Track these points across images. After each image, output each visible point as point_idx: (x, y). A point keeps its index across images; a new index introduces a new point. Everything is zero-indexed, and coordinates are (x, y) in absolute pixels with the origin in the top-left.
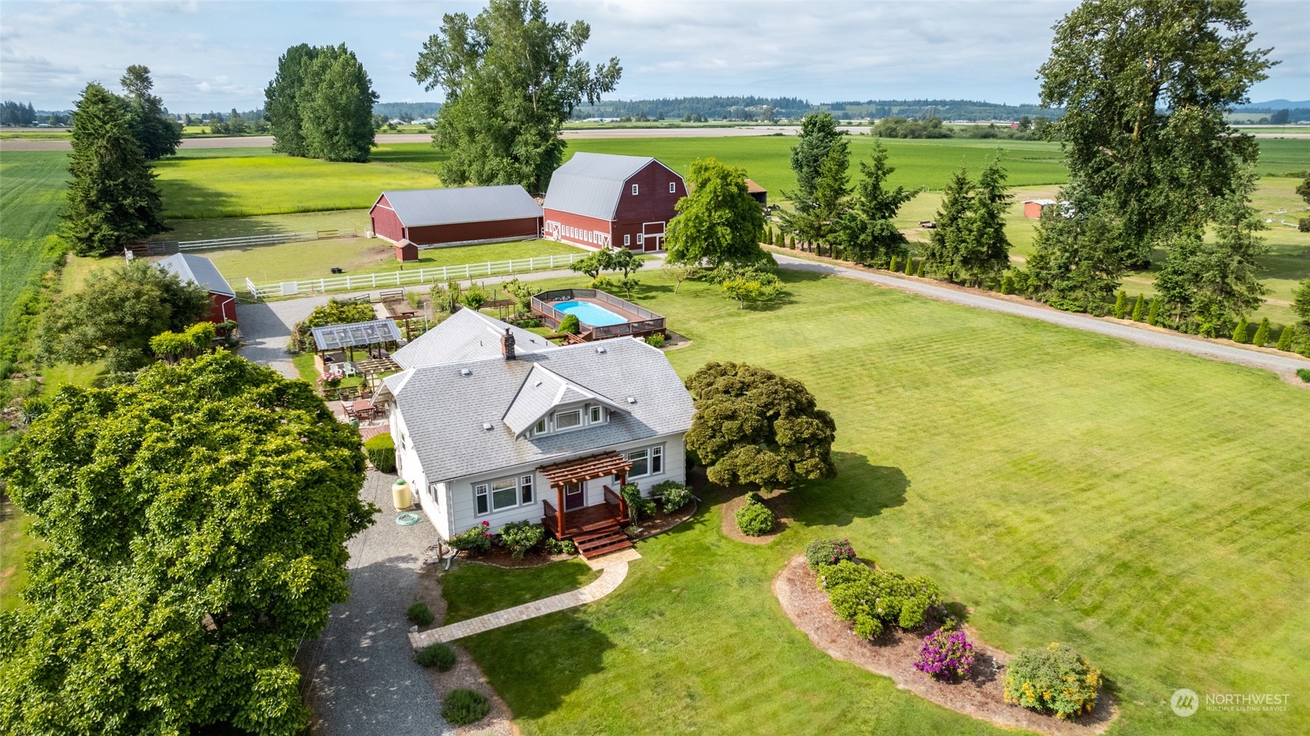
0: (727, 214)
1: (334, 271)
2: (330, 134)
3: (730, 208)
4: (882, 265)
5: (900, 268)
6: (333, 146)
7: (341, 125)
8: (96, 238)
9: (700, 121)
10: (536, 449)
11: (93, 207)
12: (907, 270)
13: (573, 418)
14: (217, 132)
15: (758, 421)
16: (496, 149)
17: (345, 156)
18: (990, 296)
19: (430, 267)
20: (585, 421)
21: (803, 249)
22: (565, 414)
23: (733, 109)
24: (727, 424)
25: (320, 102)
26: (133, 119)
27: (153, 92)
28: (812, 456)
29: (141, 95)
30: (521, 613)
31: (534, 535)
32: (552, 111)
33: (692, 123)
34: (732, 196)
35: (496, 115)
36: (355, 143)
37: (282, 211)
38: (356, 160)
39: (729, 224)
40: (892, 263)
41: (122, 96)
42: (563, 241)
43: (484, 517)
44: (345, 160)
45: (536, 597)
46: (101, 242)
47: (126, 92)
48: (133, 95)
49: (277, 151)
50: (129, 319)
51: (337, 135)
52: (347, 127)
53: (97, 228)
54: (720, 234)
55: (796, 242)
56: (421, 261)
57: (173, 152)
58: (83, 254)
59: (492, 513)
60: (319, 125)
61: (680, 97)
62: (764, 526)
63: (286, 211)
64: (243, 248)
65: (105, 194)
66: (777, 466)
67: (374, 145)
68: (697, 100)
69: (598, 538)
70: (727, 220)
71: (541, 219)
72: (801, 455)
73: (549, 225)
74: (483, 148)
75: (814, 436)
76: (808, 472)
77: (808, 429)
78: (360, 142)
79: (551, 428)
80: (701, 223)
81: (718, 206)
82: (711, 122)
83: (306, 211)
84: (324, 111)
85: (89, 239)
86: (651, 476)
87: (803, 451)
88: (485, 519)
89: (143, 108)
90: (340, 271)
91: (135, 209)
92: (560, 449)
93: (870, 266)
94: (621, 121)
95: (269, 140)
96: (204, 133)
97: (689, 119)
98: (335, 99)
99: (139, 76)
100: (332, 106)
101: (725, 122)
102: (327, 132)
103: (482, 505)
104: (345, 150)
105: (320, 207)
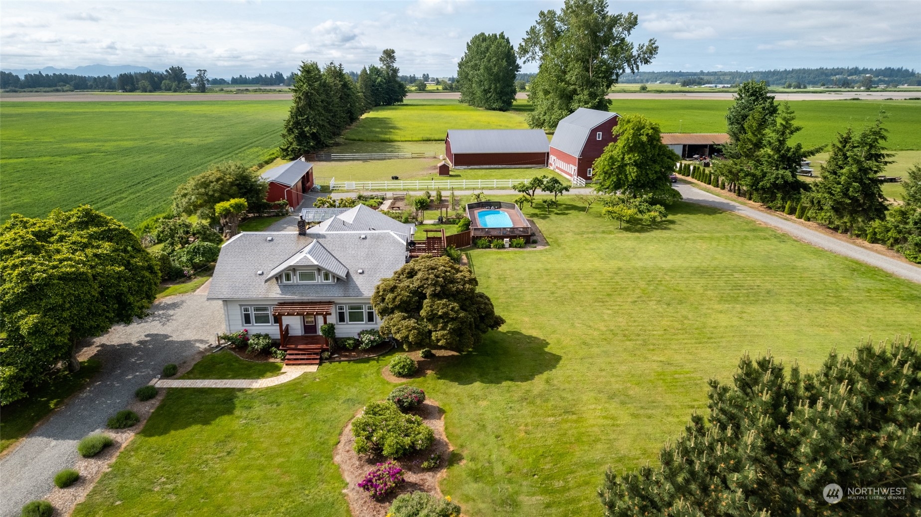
0: (636, 156)
1: (393, 178)
2: (486, 92)
3: (639, 152)
4: (779, 208)
5: (792, 211)
6: (487, 100)
7: (493, 86)
8: (289, 149)
9: (800, 88)
10: (279, 291)
11: (290, 131)
12: (797, 213)
13: (311, 277)
14: (445, 89)
15: (408, 296)
16: (560, 104)
17: (494, 106)
18: (854, 243)
19: (453, 180)
20: (319, 280)
21: (730, 190)
22: (307, 272)
23: (834, 78)
24: (390, 296)
25: (482, 71)
26: (381, 81)
27: (395, 65)
28: (443, 329)
29: (388, 67)
30: (216, 383)
31: (262, 342)
32: (603, 78)
33: (792, 89)
34: (643, 144)
35: (562, 81)
36: (501, 98)
37: (414, 139)
38: (501, 109)
39: (636, 164)
40: (787, 206)
41: (379, 68)
42: (557, 171)
43: (248, 327)
44: (494, 109)
45: (234, 378)
46: (292, 151)
47: (382, 65)
48: (385, 67)
49: (462, 101)
50: (210, 193)
51: (490, 92)
52: (496, 88)
53: (291, 143)
54: (628, 172)
55: (726, 184)
56: (451, 176)
57: (402, 101)
58: (284, 157)
59: (253, 325)
60: (480, 86)
61: (789, 68)
62: (401, 371)
63: (417, 139)
64: (365, 160)
65: (297, 124)
66: (411, 331)
67: (515, 99)
68: (804, 71)
69: (302, 354)
70: (635, 161)
71: (548, 153)
72: (435, 326)
73: (552, 158)
74: (553, 103)
75: (446, 314)
76: (438, 340)
77: (442, 309)
78: (504, 98)
79: (295, 280)
80: (613, 164)
81: (631, 150)
82: (810, 88)
83: (428, 140)
84: (484, 76)
85: (286, 150)
86: (366, 324)
87: (437, 324)
88: (247, 328)
89: (388, 74)
90: (396, 178)
91: (311, 134)
92: (294, 294)
93: (770, 208)
94: (731, 87)
95: (457, 96)
96: (438, 89)
97: (789, 86)
98: (491, 69)
99: (389, 55)
100: (488, 73)
101: (822, 89)
102: (485, 90)
103: (247, 319)
104: (494, 103)
105: (437, 138)
